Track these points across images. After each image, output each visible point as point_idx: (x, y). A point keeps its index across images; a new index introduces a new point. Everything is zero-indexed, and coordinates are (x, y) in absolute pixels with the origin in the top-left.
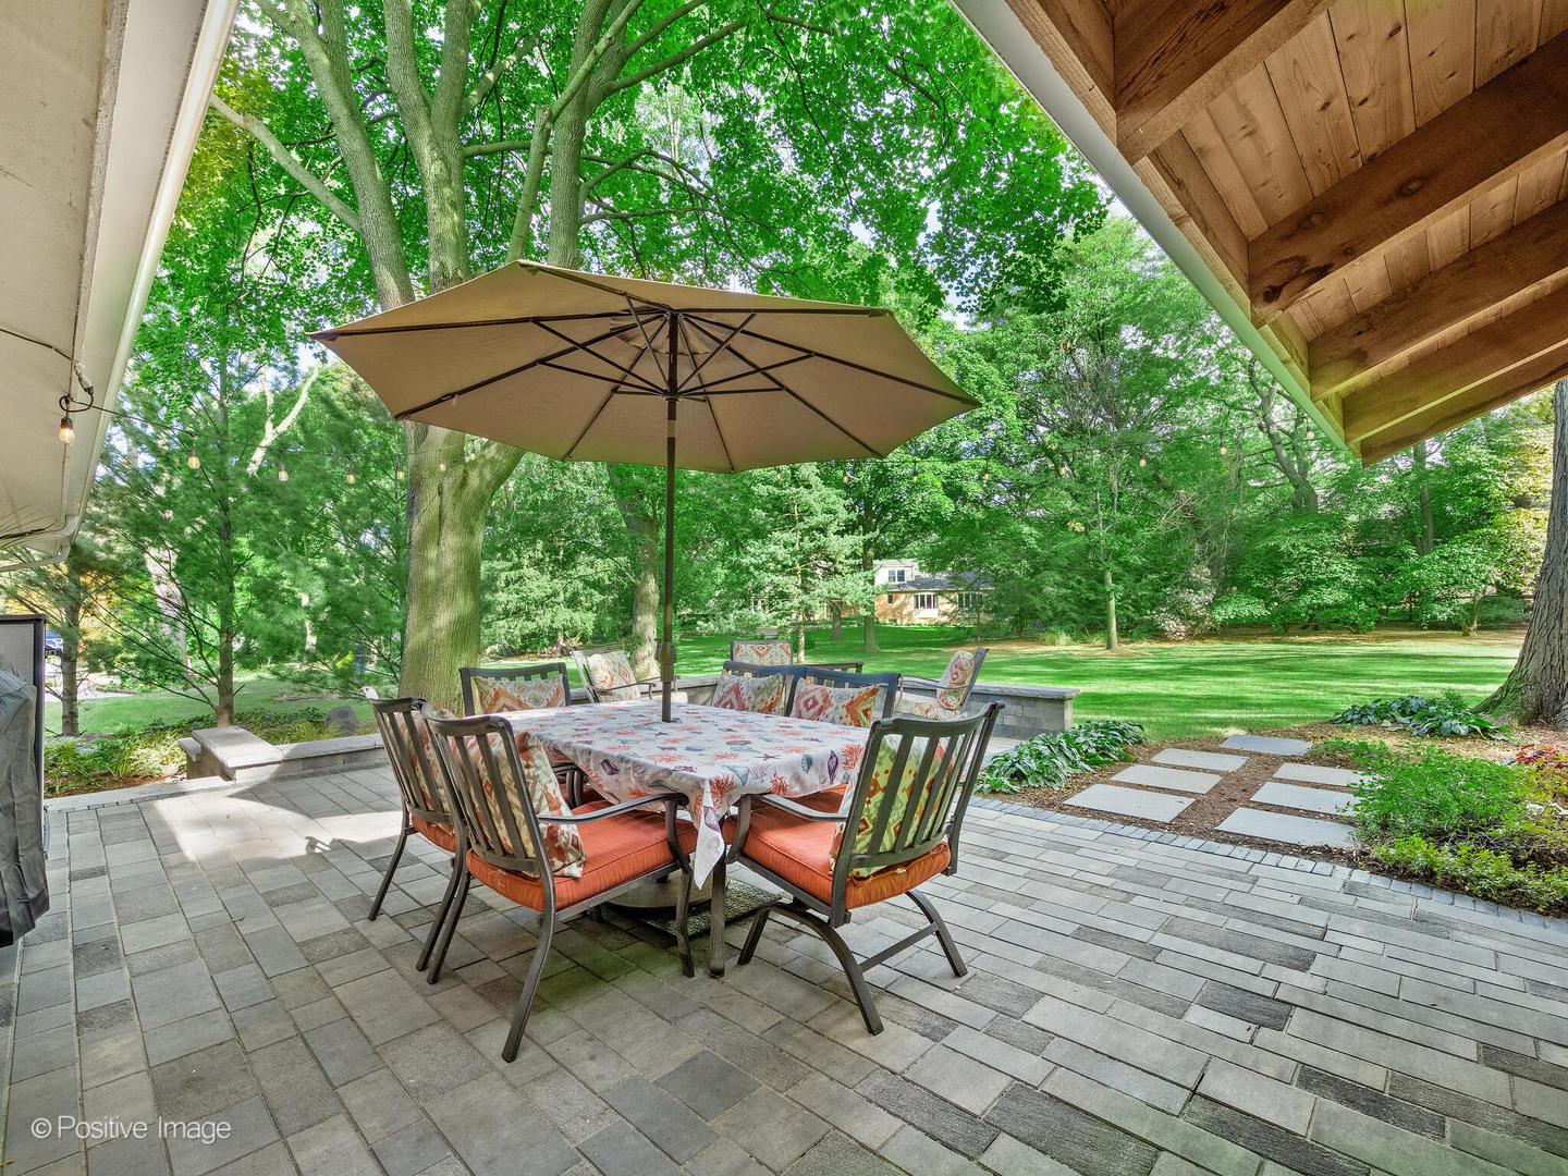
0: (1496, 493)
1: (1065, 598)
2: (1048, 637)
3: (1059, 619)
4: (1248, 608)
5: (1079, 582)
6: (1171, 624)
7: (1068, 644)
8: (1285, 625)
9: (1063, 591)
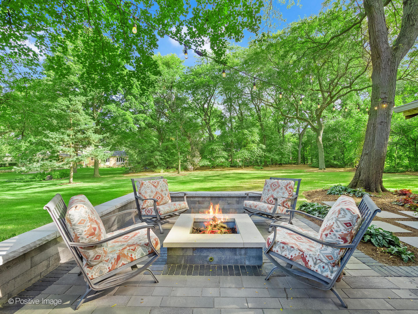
0: (249, 140)
1: (161, 159)
2: (157, 170)
3: (160, 165)
4: (206, 163)
5: (165, 155)
6: (190, 167)
7: (164, 173)
8: (213, 167)
9: (161, 157)
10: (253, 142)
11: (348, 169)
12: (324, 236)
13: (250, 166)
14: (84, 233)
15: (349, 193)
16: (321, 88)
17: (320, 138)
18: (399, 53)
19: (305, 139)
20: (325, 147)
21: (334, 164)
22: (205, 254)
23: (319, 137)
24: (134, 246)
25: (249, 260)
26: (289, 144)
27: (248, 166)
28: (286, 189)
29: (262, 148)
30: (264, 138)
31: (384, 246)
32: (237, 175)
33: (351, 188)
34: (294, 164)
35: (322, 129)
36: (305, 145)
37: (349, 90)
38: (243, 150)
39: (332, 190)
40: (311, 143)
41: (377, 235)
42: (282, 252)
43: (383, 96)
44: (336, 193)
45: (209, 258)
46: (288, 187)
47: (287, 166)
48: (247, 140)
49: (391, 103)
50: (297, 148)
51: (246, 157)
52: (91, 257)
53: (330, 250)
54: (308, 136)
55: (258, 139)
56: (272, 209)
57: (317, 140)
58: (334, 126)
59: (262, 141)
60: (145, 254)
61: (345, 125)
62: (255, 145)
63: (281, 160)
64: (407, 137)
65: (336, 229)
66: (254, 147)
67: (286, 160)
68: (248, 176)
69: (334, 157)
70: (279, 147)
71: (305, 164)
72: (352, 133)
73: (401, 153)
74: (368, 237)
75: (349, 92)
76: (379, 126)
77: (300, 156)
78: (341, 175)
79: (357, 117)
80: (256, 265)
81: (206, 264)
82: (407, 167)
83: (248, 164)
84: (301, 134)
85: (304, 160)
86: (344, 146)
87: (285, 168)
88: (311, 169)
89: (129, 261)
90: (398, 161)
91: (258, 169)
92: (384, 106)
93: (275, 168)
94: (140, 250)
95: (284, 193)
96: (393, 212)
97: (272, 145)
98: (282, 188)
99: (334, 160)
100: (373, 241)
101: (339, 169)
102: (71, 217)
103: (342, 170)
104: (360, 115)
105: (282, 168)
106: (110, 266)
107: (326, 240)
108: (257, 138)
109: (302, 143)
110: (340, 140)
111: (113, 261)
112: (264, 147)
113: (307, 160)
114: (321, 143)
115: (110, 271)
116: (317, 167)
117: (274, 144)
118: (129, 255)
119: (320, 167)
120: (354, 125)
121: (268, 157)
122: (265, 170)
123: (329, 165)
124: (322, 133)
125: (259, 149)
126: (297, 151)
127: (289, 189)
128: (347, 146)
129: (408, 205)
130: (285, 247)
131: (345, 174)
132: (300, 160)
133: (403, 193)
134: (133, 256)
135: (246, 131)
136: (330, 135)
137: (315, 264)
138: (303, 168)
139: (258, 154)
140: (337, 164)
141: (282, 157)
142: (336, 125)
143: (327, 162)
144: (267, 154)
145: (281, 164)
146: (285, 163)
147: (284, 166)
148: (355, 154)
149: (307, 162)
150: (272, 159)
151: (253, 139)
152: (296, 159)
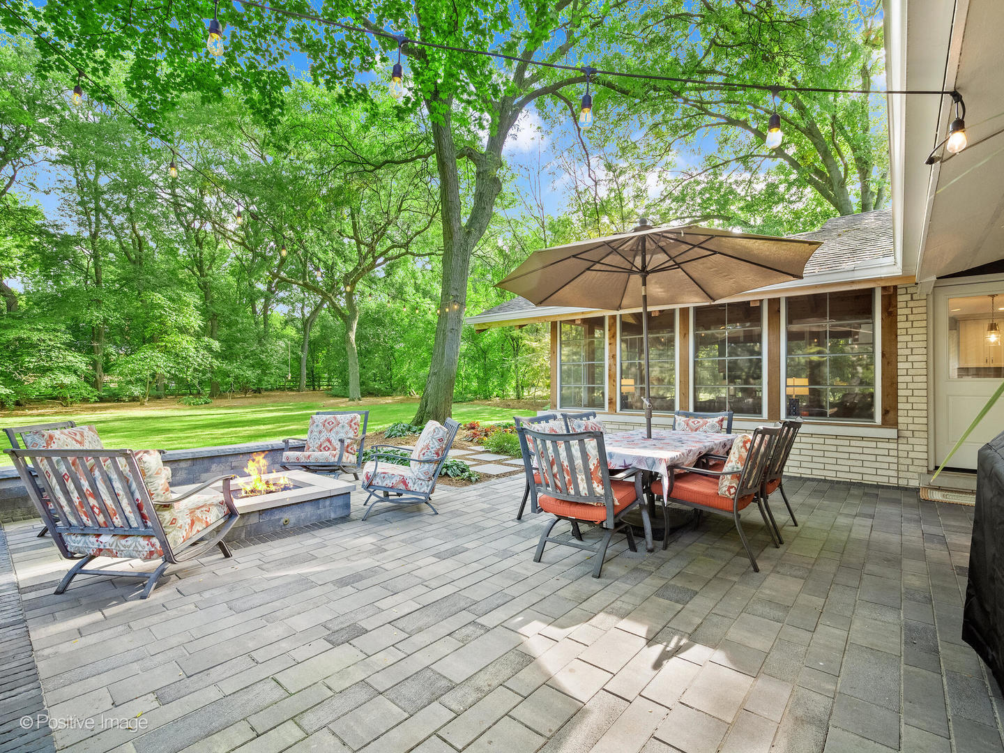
0: (169, 324)
10: (183, 330)
11: (399, 398)
12: (421, 456)
13: (166, 396)
14: (161, 487)
15: (414, 432)
16: (355, 234)
17: (353, 336)
18: (471, 241)
19: (315, 332)
20: (360, 353)
21: (375, 389)
22: (277, 517)
23: (350, 334)
24: (206, 507)
25: (335, 512)
26: (281, 343)
27: (159, 398)
28: (351, 426)
29: (209, 349)
30: (213, 321)
31: (458, 475)
32: (138, 423)
33: (416, 425)
34: (290, 389)
35: (355, 318)
36: (314, 346)
37: (403, 251)
38: (146, 352)
39: (392, 431)
40: (328, 344)
41: (452, 466)
42: (383, 482)
43: (454, 293)
44: (398, 434)
45: (283, 521)
46: (353, 425)
47: (275, 396)
48: (163, 323)
49: (462, 304)
50: (300, 353)
51: (159, 371)
52: (167, 521)
53: (427, 465)
54: (324, 327)
55: (200, 323)
56: (337, 456)
57: (345, 339)
58: (375, 313)
59: (209, 330)
60: (220, 516)
61: (395, 314)
62: (189, 338)
63: (260, 381)
64: (476, 345)
65: (432, 446)
66: (184, 343)
67: (272, 381)
68: (177, 425)
69: (375, 375)
70: (255, 346)
71: (314, 389)
72: (405, 331)
73: (469, 371)
74: (445, 470)
75: (403, 255)
76: (450, 334)
77: (305, 372)
78: (389, 409)
79: (414, 303)
80: (343, 515)
81: (278, 530)
82: (475, 392)
83: (159, 391)
84: (307, 320)
85: (314, 380)
86: (392, 354)
87: (272, 399)
88: (332, 401)
89: (204, 526)
90: (465, 383)
91: (196, 405)
92: (456, 307)
93: (246, 401)
94: (215, 511)
95: (347, 433)
96: (463, 449)
97: (237, 341)
98: (343, 426)
99: (375, 380)
100: (449, 472)
101: (383, 398)
102: (146, 465)
103: (389, 400)
104: (418, 300)
105: (262, 400)
106: (184, 534)
107: (422, 458)
108: (195, 321)
109: (310, 342)
110: (385, 342)
111: (187, 527)
112: (216, 345)
113: (319, 381)
114: (355, 346)
115: (184, 541)
116: (343, 397)
117: (244, 340)
118: (204, 517)
119: (351, 395)
120: (409, 315)
121: (227, 374)
122: (218, 407)
123: (368, 393)
124: (355, 326)
125: (202, 352)
126: (298, 359)
127: (355, 427)
128: (396, 355)
129: (476, 440)
130: (386, 476)
131: (395, 407)
132: (305, 381)
133: (472, 427)
134: (208, 520)
135: (158, 298)
136: (370, 331)
137: (414, 484)
138: (314, 399)
139: (200, 365)
140: (380, 389)
141: (264, 373)
142: (379, 312)
143: (362, 384)
144: (225, 366)
145: (258, 391)
146: (269, 387)
147: (268, 396)
148: (409, 370)
149: (319, 386)
150: (237, 378)
151: (182, 320)
152: (297, 378)
